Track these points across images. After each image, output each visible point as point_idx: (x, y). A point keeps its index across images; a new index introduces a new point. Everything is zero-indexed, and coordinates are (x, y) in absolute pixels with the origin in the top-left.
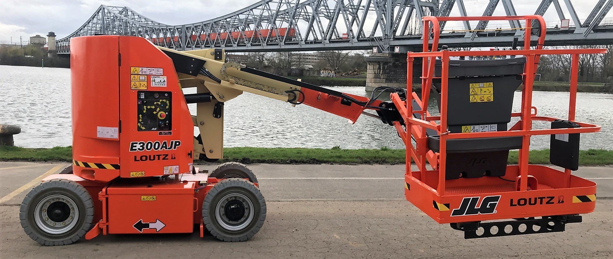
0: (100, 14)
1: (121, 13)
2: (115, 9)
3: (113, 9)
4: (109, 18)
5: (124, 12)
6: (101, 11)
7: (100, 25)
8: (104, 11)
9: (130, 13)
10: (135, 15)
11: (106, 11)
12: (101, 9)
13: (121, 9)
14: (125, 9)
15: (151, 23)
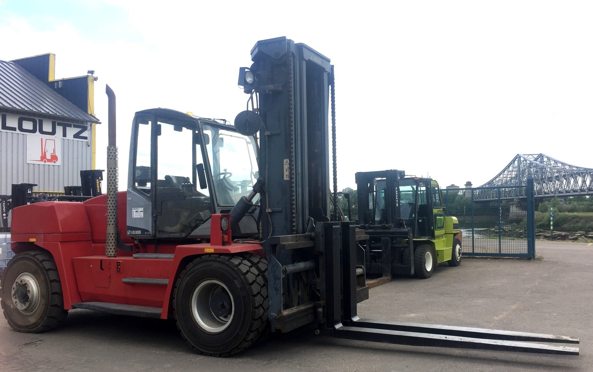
0: (516, 162)
1: (536, 160)
2: (530, 156)
3: (528, 157)
4: (525, 166)
5: (540, 159)
6: (517, 160)
7: (515, 173)
8: (520, 160)
9: (545, 159)
10: (551, 160)
11: (522, 159)
12: (516, 159)
13: (536, 156)
14: (541, 156)
15: (569, 167)
